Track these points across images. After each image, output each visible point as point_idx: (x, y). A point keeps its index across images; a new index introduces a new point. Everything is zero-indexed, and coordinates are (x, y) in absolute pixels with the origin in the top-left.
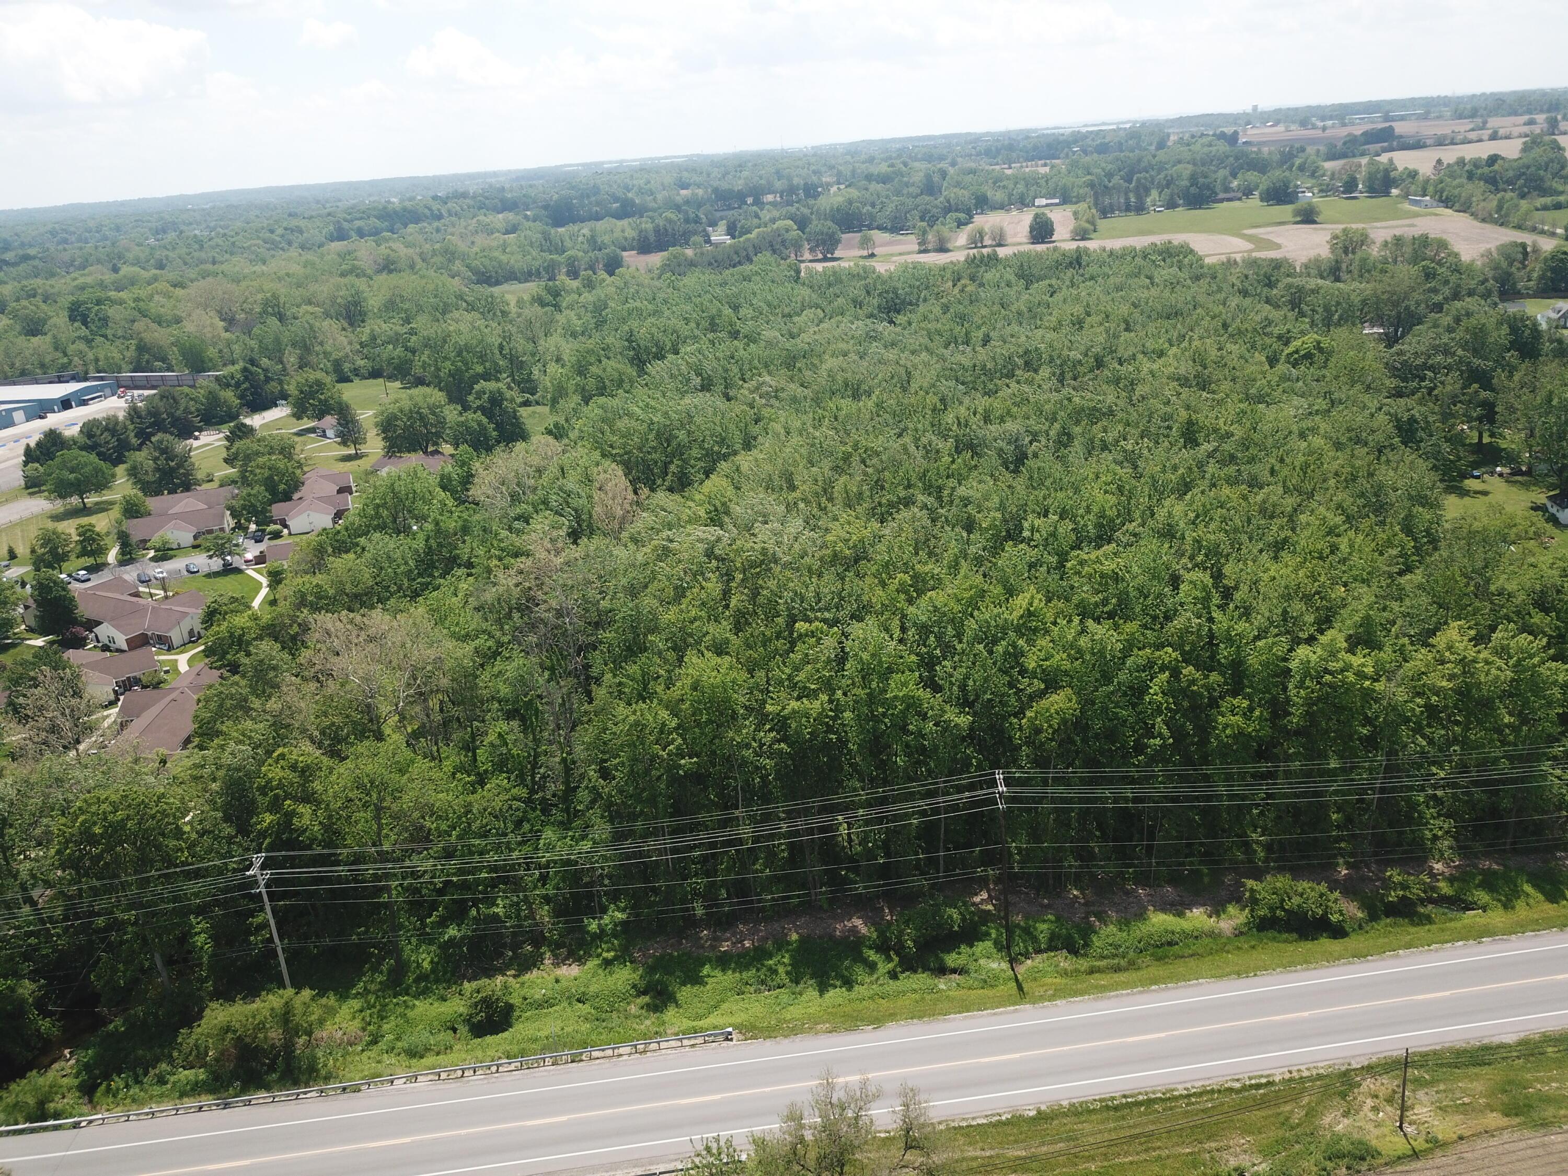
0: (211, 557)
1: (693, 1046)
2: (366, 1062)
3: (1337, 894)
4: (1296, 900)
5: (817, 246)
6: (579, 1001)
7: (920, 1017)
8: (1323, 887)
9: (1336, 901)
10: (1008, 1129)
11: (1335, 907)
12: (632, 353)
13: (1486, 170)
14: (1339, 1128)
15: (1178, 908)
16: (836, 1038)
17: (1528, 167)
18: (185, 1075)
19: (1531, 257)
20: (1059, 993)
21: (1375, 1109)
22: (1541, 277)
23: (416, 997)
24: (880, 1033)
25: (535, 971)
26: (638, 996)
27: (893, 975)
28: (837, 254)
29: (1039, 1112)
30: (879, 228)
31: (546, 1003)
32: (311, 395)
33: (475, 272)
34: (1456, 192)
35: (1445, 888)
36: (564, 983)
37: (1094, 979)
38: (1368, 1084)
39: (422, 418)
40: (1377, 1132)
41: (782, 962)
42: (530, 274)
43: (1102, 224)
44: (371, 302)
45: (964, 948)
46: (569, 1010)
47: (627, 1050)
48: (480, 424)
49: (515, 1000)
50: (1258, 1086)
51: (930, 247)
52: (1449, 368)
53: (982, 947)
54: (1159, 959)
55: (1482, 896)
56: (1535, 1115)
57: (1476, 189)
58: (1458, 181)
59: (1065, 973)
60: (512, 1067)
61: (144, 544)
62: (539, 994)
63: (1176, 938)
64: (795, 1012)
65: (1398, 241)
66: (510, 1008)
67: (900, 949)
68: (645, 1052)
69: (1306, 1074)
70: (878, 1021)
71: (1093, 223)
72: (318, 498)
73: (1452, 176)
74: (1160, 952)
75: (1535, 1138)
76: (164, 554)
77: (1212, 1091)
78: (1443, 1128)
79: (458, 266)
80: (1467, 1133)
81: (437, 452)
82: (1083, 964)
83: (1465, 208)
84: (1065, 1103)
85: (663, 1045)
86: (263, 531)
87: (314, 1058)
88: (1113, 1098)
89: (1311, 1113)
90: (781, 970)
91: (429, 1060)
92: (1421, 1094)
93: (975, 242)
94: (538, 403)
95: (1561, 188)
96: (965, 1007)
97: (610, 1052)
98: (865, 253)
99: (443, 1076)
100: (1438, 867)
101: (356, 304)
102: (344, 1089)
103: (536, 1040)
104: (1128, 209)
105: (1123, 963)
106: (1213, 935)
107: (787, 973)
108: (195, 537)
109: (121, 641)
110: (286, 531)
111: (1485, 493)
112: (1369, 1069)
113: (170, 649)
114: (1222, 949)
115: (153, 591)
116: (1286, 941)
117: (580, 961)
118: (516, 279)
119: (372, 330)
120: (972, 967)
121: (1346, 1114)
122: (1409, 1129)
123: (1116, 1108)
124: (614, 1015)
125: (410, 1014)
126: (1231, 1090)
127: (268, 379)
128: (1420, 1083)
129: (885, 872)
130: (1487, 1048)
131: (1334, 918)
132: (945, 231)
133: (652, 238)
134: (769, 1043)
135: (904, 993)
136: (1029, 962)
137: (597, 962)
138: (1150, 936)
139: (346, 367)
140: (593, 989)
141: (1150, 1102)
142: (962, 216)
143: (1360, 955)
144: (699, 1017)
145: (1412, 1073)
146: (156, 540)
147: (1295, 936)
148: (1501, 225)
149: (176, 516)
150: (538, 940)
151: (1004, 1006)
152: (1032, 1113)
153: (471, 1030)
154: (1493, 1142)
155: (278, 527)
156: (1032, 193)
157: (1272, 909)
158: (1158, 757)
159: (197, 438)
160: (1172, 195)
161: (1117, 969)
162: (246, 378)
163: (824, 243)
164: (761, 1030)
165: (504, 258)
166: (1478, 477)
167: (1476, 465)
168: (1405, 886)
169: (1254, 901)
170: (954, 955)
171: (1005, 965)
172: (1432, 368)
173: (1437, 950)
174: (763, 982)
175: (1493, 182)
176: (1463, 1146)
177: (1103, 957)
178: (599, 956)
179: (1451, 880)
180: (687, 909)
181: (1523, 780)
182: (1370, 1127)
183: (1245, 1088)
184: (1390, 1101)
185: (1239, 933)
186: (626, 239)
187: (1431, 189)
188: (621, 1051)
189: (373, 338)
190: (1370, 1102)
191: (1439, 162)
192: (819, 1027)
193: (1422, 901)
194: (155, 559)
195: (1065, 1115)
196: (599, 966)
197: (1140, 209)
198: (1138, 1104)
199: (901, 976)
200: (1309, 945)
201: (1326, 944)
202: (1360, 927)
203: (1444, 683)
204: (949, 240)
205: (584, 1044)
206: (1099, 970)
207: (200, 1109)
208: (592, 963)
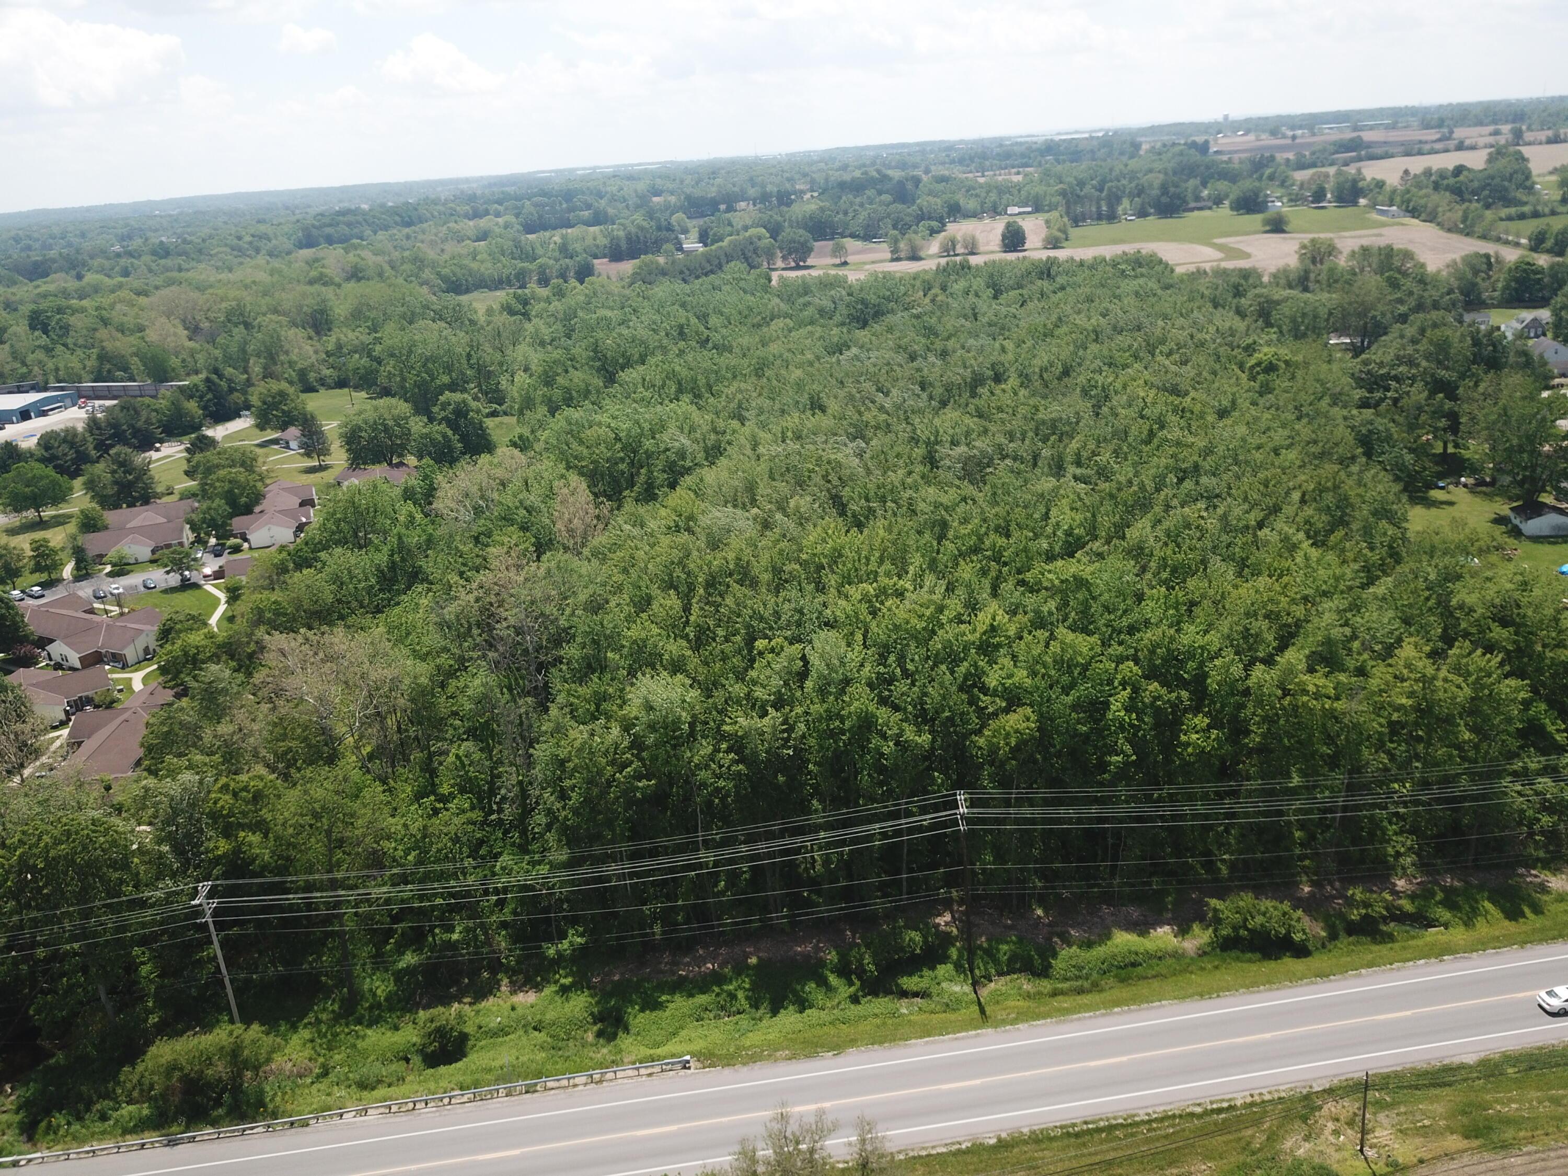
0: (168, 573)
1: (650, 1075)
2: (316, 1095)
3: (1300, 913)
4: (1259, 919)
5: (790, 254)
6: (535, 1029)
7: (881, 1043)
8: (1286, 906)
9: (1299, 920)
10: (968, 1158)
11: (1299, 926)
12: (598, 364)
13: (1452, 181)
14: (1300, 1152)
15: (1142, 927)
16: (795, 1066)
17: (1493, 178)
18: (127, 1110)
19: (1496, 267)
20: (1023, 1016)
21: (1336, 1133)
22: (1506, 288)
23: (369, 1026)
24: (840, 1060)
25: (491, 999)
26: (595, 1023)
27: (855, 1000)
28: (809, 262)
29: (1000, 1140)
30: (853, 236)
31: (502, 1031)
32: (275, 406)
33: (444, 279)
34: (1423, 202)
35: (1407, 906)
36: (520, 1011)
37: (1055, 1003)
38: (1330, 1107)
39: (386, 429)
40: (1337, 1156)
41: (740, 987)
42: (501, 282)
43: (1074, 232)
44: (337, 311)
45: (926, 972)
46: (524, 1039)
47: (583, 1079)
48: (445, 436)
49: (469, 1029)
50: (1220, 1111)
51: (902, 255)
52: (1413, 379)
53: (944, 970)
54: (1122, 981)
55: (1445, 914)
56: (1495, 1138)
57: (1442, 200)
58: (1424, 191)
59: (1028, 996)
60: (465, 1099)
61: (100, 559)
62: (495, 1021)
63: (1140, 959)
64: (754, 1038)
65: (1365, 251)
66: (464, 1037)
67: (861, 972)
68: (600, 1081)
69: (1267, 1097)
70: (838, 1047)
71: (1064, 231)
72: (280, 512)
73: (1419, 186)
74: (1123, 972)
75: (1495, 1161)
76: (121, 569)
77: (1174, 1116)
78: (1403, 1151)
79: (427, 274)
80: (1426, 1156)
81: (401, 464)
82: (1046, 985)
83: (1431, 217)
84: (1026, 1130)
85: (619, 1075)
86: (223, 545)
87: (262, 1092)
88: (1074, 1125)
89: (1272, 1137)
90: (740, 995)
91: (381, 1092)
92: (1381, 1117)
93: (947, 251)
94: (505, 414)
95: (1525, 199)
96: (926, 1031)
97: (565, 1083)
98: (838, 261)
99: (394, 1108)
100: (1401, 884)
101: (322, 312)
102: (292, 1124)
103: (490, 1070)
104: (1100, 217)
105: (1086, 985)
106: (1176, 955)
107: (747, 998)
108: (153, 552)
109: (74, 659)
110: (246, 545)
111: (1451, 504)
112: (1330, 1092)
113: (125, 667)
114: (1185, 970)
115: (108, 607)
116: (1250, 961)
117: (538, 988)
118: (486, 287)
119: (338, 339)
120: (934, 990)
121: (1307, 1138)
122: (1370, 1153)
123: (1077, 1135)
124: (571, 1043)
125: (360, 1044)
126: (1192, 1115)
127: (231, 390)
128: (1380, 1105)
129: (847, 894)
130: (1449, 1069)
131: (1297, 937)
132: (918, 239)
133: (624, 245)
134: (727, 1071)
135: (866, 1018)
136: (992, 985)
137: (554, 988)
138: (1114, 957)
139: (312, 376)
140: (550, 1016)
141: (1111, 1128)
142: (934, 224)
143: (1323, 975)
144: (657, 1045)
145: (1374, 1095)
146: (112, 554)
147: (1258, 955)
148: (1467, 235)
149: (135, 530)
150: (496, 966)
151: (967, 1030)
152: (993, 1141)
153: (424, 1061)
154: (1454, 1165)
155: (238, 541)
156: (1004, 201)
157: (1235, 928)
158: (1123, 774)
159: (158, 450)
160: (1143, 204)
161: (1080, 991)
162: (209, 389)
163: (796, 251)
164: (719, 1058)
165: (474, 266)
166: (1442, 488)
167: (1441, 476)
168: (1366, 905)
169: (1217, 921)
170: (915, 979)
171: (967, 989)
172: (1396, 379)
173: (1399, 969)
174: (723, 1008)
175: (1459, 193)
176: (1424, 1170)
177: (1066, 979)
178: (556, 982)
179: (1413, 897)
180: (646, 935)
181: (1484, 797)
182: (1331, 1151)
183: (1207, 1113)
184: (1350, 1123)
185: (1203, 954)
186: (597, 246)
187: (1398, 199)
188: (577, 1081)
189: (339, 347)
190: (1331, 1126)
191: (1406, 172)
192: (778, 1054)
193: (1385, 919)
194: (111, 575)
195: (1025, 1142)
196: (557, 992)
197: (1112, 217)
198: (1099, 1130)
199: (863, 1001)
200: (1272, 964)
201: (1289, 963)
202: (1324, 946)
203: (1404, 701)
204: (921, 249)
205: (539, 1074)
206: (1062, 993)
207: (142, 1146)
208: (549, 990)
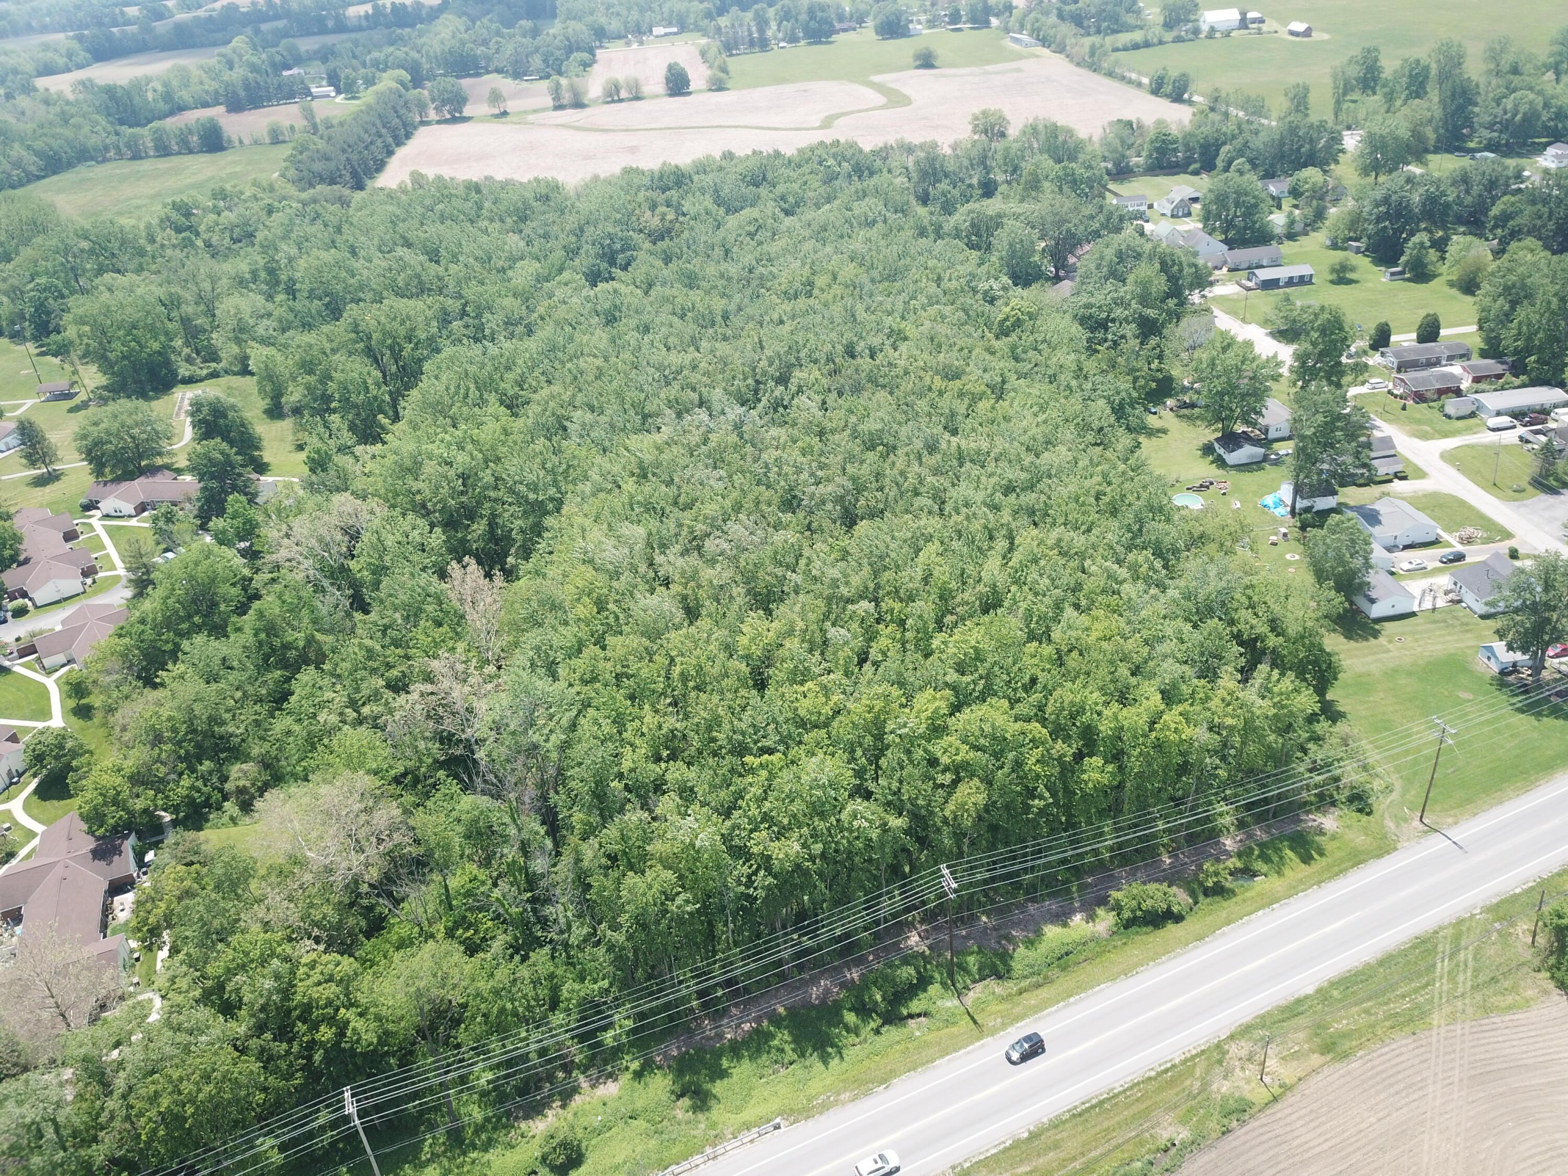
1: (752, 1141)
3: (1171, 887)
4: (1149, 902)
5: (443, 105)
6: (632, 1118)
7: (915, 1069)
8: (1163, 886)
9: (1173, 894)
11: (1174, 900)
14: (1224, 1090)
15: (1062, 918)
16: (859, 1105)
19: (1137, 132)
21: (1243, 1069)
22: (1149, 157)
24: (891, 1091)
25: (577, 1097)
26: (679, 1100)
27: (878, 1032)
28: (467, 111)
29: (1029, 1132)
30: (499, 71)
31: (605, 1127)
34: (1051, 31)
35: (1237, 862)
36: (610, 1104)
37: (1025, 999)
38: (1234, 1050)
40: (1248, 1087)
41: (782, 1038)
42: (106, 149)
43: (733, 64)
45: (921, 994)
46: (627, 1130)
47: (700, 1158)
49: (578, 1132)
51: (565, 102)
52: (1127, 320)
53: (934, 989)
54: (1064, 969)
55: (1261, 865)
56: (1339, 1050)
57: (1067, 31)
58: (1050, 19)
59: (1003, 999)
62: (595, 1119)
63: (1070, 948)
64: (815, 1086)
65: (1033, 129)
67: (876, 1008)
68: (716, 1157)
69: (1194, 1052)
71: (725, 70)
73: (1045, 13)
74: (1062, 962)
75: (1342, 1068)
77: (1138, 1083)
78: (1288, 1073)
80: (1302, 1074)
82: (1011, 986)
83: (1061, 49)
84: (1045, 1120)
85: (727, 1146)
88: (1076, 1107)
89: (1204, 1083)
90: (787, 1048)
93: (611, 95)
96: (941, 1049)
98: (497, 111)
100: (1229, 844)
103: (617, 1168)
104: (752, 43)
105: (1040, 979)
106: (1094, 939)
107: (793, 1050)
110: (30, 604)
111: (1165, 431)
112: (1232, 1037)
114: (1104, 951)
116: (1146, 933)
117: (613, 1077)
118: (92, 159)
120: (932, 1009)
121: (1226, 1078)
122: (1267, 1079)
123: (1080, 1115)
124: (668, 1124)
126: (1150, 1079)
130: (1299, 1002)
131: (1175, 908)
132: (575, 77)
133: (242, 94)
135: (891, 1046)
136: (971, 994)
137: (627, 1075)
138: (1052, 950)
140: (639, 1105)
141: (1101, 1103)
142: (585, 56)
143: (1200, 937)
145: (1259, 1033)
147: (1151, 928)
148: (1095, 71)
151: (972, 1043)
152: (1026, 1135)
153: (552, 1171)
154: (1320, 1077)
155: (19, 600)
156: (647, 20)
157: (1133, 911)
160: (793, 30)
161: (1038, 986)
163: (450, 101)
164: (798, 1112)
166: (1155, 413)
167: (1153, 399)
168: (1217, 873)
169: (1118, 907)
170: (915, 1002)
171: (956, 1002)
172: (1113, 321)
173: (1248, 922)
174: (777, 1062)
175: (1080, 20)
176: (1302, 1085)
177: (1026, 977)
178: (626, 1068)
179: (1239, 854)
182: (1242, 1084)
183: (1159, 1074)
184: (1250, 1060)
185: (1112, 934)
187: (1028, 25)
188: (696, 1162)
190: (1238, 1064)
196: (633, 1079)
197: (763, 44)
199: (883, 1030)
201: (1171, 928)
202: (1192, 910)
204: (584, 93)
206: (1026, 991)
208: (624, 1078)
